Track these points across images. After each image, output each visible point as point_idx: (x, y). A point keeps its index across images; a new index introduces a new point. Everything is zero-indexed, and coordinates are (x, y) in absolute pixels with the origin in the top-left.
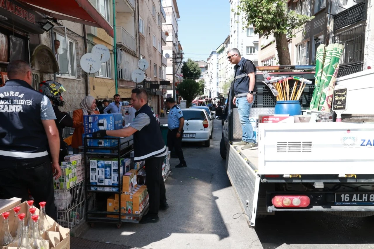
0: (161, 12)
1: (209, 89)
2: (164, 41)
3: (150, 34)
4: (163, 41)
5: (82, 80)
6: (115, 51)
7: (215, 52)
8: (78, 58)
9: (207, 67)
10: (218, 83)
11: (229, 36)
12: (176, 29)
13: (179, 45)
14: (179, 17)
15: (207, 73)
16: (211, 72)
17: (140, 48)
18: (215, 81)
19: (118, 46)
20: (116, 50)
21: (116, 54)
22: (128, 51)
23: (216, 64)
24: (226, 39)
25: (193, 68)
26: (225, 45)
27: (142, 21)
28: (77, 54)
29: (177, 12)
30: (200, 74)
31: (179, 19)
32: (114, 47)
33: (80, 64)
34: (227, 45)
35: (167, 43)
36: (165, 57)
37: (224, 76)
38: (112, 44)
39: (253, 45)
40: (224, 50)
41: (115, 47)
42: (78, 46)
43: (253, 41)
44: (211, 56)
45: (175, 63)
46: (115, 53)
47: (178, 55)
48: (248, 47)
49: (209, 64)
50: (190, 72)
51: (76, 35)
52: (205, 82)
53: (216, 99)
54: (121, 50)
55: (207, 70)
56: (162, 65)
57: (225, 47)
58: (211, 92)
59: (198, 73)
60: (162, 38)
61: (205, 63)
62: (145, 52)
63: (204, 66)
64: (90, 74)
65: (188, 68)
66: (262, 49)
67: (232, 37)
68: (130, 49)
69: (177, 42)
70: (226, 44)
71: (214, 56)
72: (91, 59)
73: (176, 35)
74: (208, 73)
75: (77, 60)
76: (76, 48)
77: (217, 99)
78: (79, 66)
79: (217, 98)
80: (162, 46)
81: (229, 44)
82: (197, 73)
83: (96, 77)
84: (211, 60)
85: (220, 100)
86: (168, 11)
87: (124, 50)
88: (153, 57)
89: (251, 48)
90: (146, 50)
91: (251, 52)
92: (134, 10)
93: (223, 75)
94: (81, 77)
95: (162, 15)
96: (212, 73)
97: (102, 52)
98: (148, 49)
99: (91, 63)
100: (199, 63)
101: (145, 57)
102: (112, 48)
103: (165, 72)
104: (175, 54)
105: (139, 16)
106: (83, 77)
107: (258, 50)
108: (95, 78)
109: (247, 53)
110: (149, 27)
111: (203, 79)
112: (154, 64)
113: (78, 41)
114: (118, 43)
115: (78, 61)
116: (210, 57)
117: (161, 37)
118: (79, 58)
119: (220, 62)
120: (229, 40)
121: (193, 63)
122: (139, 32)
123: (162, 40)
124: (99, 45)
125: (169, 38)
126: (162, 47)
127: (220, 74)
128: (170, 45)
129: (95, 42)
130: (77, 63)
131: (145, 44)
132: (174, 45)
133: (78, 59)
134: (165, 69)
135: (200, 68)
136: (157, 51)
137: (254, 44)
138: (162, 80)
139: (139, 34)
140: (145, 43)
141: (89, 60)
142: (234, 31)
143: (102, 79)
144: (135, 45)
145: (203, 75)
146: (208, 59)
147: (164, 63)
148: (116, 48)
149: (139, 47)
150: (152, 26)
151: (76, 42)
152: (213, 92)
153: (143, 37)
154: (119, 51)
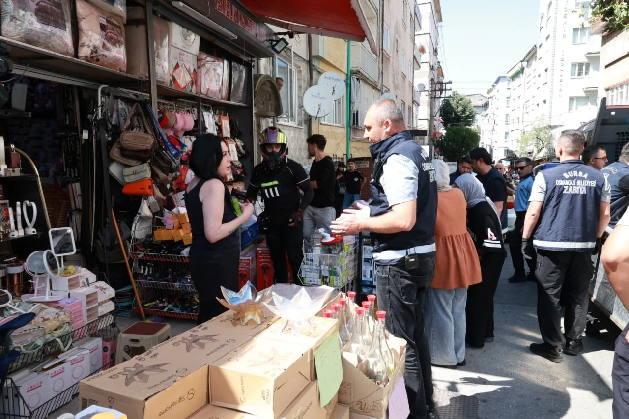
0: (415, 13)
1: (490, 144)
2: (417, 62)
3: (397, 51)
4: (416, 63)
5: (304, 127)
6: (349, 82)
7: (505, 77)
8: (301, 93)
9: (486, 105)
10: (507, 133)
11: (535, 46)
12: (435, 40)
13: (438, 68)
14: (440, 20)
15: (487, 115)
16: (494, 114)
17: (383, 75)
18: (501, 128)
19: (353, 73)
20: (350, 79)
21: (349, 87)
22: (366, 80)
23: (506, 99)
24: (529, 53)
25: (460, 109)
26: (526, 63)
27: (387, 30)
28: (300, 87)
29: (438, 11)
30: (473, 117)
31: (439, 24)
32: (347, 75)
33: (303, 103)
34: (530, 63)
35: (422, 65)
36: (418, 90)
37: (521, 120)
38: (345, 70)
39: (585, 60)
40: (523, 73)
41: (349, 75)
42: (301, 75)
43: (587, 53)
44: (495, 85)
45: (433, 98)
46: (349, 85)
47: (437, 85)
48: (574, 65)
49: (490, 100)
50: (456, 115)
51: (300, 59)
52: (481, 131)
53: (503, 161)
54: (358, 79)
55: (485, 110)
56: (413, 102)
57: (526, 68)
58: (494, 150)
59: (471, 116)
60: (414, 58)
61: (483, 98)
62: (389, 82)
63: (480, 103)
64: (316, 118)
65: (452, 107)
66: (607, 67)
67: (542, 48)
68: (370, 78)
69: (435, 64)
70: (528, 61)
71: (503, 84)
72: (319, 94)
73: (436, 51)
74: (489, 116)
75: (299, 97)
76: (298, 79)
77: (505, 161)
78: (301, 106)
79: (504, 159)
80: (415, 71)
81: (534, 61)
82: (468, 116)
83: (321, 124)
84: (495, 91)
85: (511, 163)
86: (426, 11)
87: (362, 79)
88: (399, 89)
89: (581, 65)
90: (391, 79)
91: (579, 74)
92: (377, 14)
93: (519, 118)
94: (303, 124)
95: (415, 17)
96: (495, 116)
97: (333, 83)
98: (393, 76)
99: (318, 101)
100: (471, 98)
101: (389, 90)
102: (344, 77)
103: (417, 116)
104: (435, 84)
105: (384, 23)
106: (305, 123)
107: (597, 69)
108: (320, 125)
109: (571, 75)
110: (397, 40)
111: (477, 126)
112: (402, 102)
113: (301, 68)
114: (352, 69)
115: (301, 98)
116: (494, 86)
117: (414, 56)
118: (302, 94)
119: (514, 95)
120: (536, 52)
121: (462, 99)
122: (382, 49)
123: (415, 61)
124: (329, 73)
125: (425, 57)
126: (413, 72)
127: (513, 116)
128: (425, 68)
129: (322, 69)
130: (299, 101)
131: (390, 69)
132: (432, 68)
133: (300, 95)
134: (417, 109)
135: (475, 106)
136: (407, 79)
137: (587, 57)
138: (411, 129)
139: (383, 53)
140: (390, 66)
141: (316, 97)
142: (546, 36)
143: (329, 127)
144: (378, 70)
145: (477, 120)
146: (489, 92)
147: (416, 100)
148: (350, 76)
149: (382, 73)
150: (401, 38)
151: (298, 69)
152: (497, 148)
153: (388, 57)
154: (354, 81)
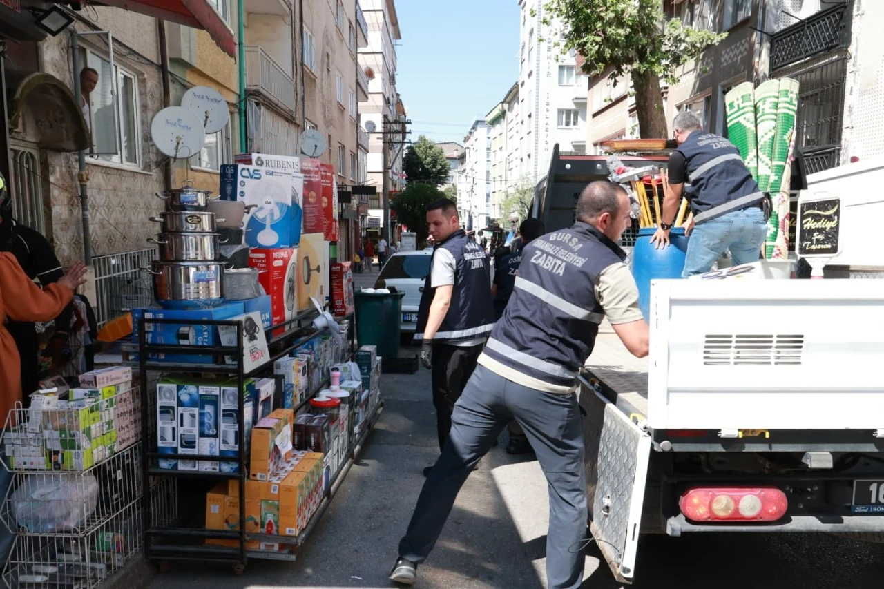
0: (357, 21)
1: (469, 209)
2: (363, 91)
3: (328, 70)
4: (361, 92)
5: (155, 173)
6: (243, 107)
7: (484, 121)
8: (147, 117)
9: (462, 158)
10: (488, 195)
11: (516, 84)
12: (391, 63)
13: (398, 102)
14: (398, 36)
15: (464, 171)
16: (472, 170)
17: (305, 102)
18: (481, 189)
19: (250, 94)
20: (245, 103)
21: (243, 114)
22: (273, 108)
23: (485, 151)
24: (510, 92)
25: (429, 159)
26: (507, 105)
27: (311, 38)
28: (144, 107)
29: (395, 23)
30: (446, 172)
31: (398, 42)
32: (240, 96)
33: (150, 134)
34: (511, 105)
35: (369, 96)
36: (367, 131)
37: (503, 179)
38: (237, 90)
39: (573, 107)
40: (504, 118)
41: (243, 97)
42: (145, 86)
43: (574, 97)
44: (473, 131)
45: (388, 145)
46: (243, 111)
47: (395, 125)
48: (560, 112)
49: (467, 151)
50: (424, 168)
51: (142, 60)
52: (458, 192)
53: (484, 232)
54: (257, 104)
55: (462, 164)
56: (357, 147)
57: (507, 111)
58: (473, 217)
59: (443, 171)
60: (358, 83)
61: (459, 148)
62: (315, 112)
63: (456, 154)
64: (175, 158)
65: (418, 158)
66: (594, 115)
67: (524, 87)
68: (280, 104)
69: (393, 97)
70: (509, 103)
71: (481, 131)
72: (179, 120)
73: (392, 79)
74: (467, 171)
75: (143, 123)
76: (141, 94)
77: (487, 232)
78: (148, 138)
79: (486, 230)
80: (360, 104)
81: (516, 104)
82: (440, 170)
83: (192, 170)
84: (472, 139)
85: (494, 234)
86: (374, 21)
87: (264, 104)
88: (336, 128)
89: (568, 112)
90: (319, 109)
91: (568, 124)
92: (290, 9)
93: (501, 176)
94: (153, 167)
95: (358, 28)
96: (474, 172)
97: (208, 106)
98: (324, 106)
99: (179, 132)
100: (445, 148)
101: (316, 126)
102: (234, 99)
103: (365, 166)
104: (389, 122)
105: (304, 25)
106: (157, 167)
107: (584, 118)
108: (189, 171)
109: (558, 125)
110: (328, 55)
111: (453, 184)
112: (339, 145)
113: (146, 76)
114: (249, 88)
115: (147, 125)
116: (471, 133)
117: (357, 80)
118: (149, 118)
119: (495, 146)
120: (517, 92)
121: (431, 147)
122: (302, 64)
123: (358, 88)
124: (201, 88)
125: (375, 85)
126: (357, 103)
127: (495, 173)
128: (378, 101)
129: (192, 82)
130: (143, 130)
131: (318, 96)
132: (387, 102)
133: (145, 120)
134: (365, 160)
135: (448, 158)
136: (345, 112)
137: (575, 104)
138: (356, 185)
139: (303, 69)
140: (317, 91)
141: (175, 124)
142: (528, 72)
143: (208, 175)
144: (293, 95)
145: (453, 177)
146: (466, 140)
147: (363, 144)
148: (245, 99)
149: (303, 99)
150: (334, 52)
151: (140, 77)
152: (477, 215)
153: (312, 77)
154: (251, 106)
